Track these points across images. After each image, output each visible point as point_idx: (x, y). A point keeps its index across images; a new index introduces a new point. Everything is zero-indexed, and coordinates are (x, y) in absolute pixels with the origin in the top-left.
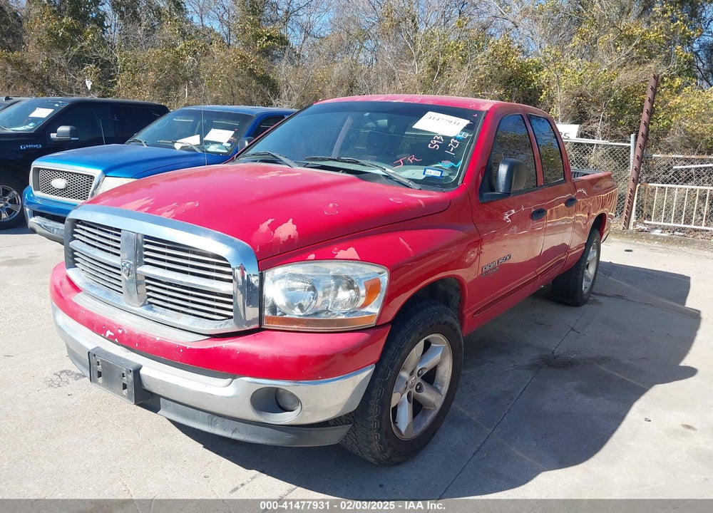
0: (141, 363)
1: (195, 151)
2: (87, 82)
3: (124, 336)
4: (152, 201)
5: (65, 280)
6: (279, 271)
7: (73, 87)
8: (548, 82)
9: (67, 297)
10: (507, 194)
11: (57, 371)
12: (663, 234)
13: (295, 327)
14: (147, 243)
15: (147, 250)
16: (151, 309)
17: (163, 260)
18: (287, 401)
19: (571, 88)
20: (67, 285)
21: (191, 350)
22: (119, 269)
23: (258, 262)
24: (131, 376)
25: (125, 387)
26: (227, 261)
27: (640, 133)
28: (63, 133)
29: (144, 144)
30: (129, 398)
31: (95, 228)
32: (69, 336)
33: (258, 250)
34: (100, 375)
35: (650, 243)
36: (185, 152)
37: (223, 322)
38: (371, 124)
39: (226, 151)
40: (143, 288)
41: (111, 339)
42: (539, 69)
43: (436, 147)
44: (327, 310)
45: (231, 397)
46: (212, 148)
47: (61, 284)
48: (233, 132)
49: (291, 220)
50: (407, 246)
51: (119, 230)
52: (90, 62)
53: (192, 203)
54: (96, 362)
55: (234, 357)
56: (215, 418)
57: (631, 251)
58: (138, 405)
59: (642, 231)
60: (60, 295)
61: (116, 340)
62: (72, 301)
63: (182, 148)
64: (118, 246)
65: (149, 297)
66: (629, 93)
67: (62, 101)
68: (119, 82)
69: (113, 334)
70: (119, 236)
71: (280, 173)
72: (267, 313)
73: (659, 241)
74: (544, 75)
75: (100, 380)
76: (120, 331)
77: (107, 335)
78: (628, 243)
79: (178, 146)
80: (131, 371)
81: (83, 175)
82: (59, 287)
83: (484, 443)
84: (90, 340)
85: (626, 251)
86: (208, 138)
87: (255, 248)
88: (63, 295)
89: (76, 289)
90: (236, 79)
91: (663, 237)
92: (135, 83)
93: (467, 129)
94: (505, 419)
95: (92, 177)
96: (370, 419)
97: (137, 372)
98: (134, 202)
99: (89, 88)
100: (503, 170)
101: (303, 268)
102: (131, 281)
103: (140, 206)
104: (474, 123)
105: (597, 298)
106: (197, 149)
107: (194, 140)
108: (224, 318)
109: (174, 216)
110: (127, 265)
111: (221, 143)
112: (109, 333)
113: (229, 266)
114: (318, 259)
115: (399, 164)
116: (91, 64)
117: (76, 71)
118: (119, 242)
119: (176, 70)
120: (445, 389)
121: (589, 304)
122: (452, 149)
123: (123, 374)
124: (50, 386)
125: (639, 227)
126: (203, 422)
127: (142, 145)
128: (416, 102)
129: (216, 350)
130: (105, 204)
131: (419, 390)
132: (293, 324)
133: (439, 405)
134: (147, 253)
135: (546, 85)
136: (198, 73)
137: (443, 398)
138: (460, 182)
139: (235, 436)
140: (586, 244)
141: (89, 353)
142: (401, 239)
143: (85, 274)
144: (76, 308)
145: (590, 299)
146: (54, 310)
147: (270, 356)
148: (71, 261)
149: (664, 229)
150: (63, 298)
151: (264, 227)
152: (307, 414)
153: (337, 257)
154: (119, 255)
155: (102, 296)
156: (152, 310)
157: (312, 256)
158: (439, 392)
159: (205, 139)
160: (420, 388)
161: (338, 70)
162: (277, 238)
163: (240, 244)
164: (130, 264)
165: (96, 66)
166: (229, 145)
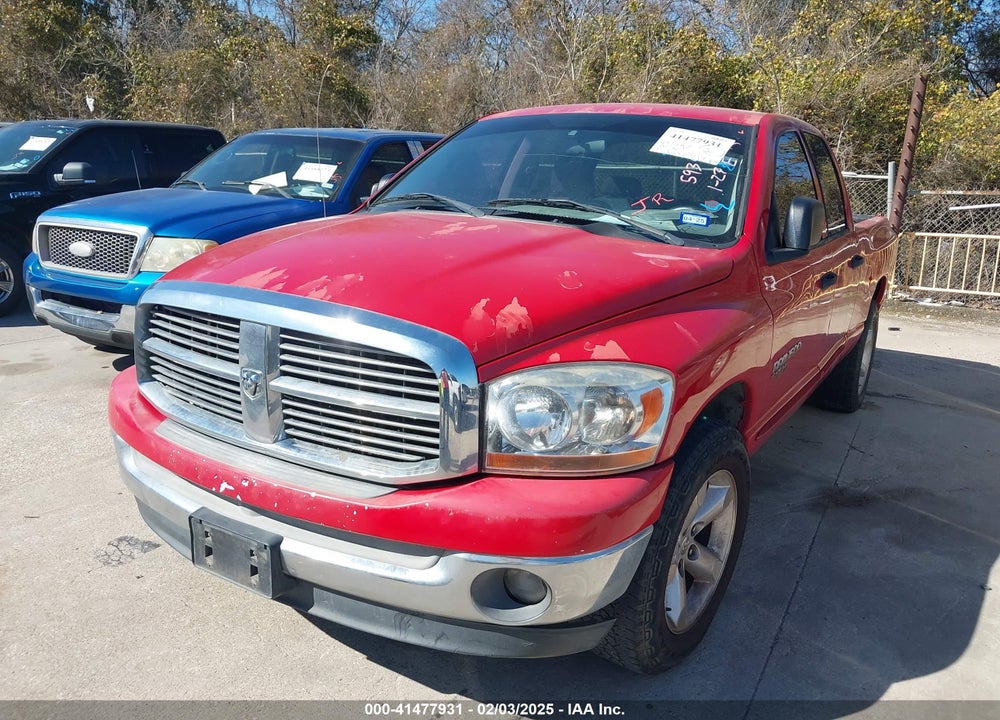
0: (280, 533)
1: (280, 196)
2: (88, 100)
3: (253, 491)
4: (285, 273)
5: (137, 402)
6: (507, 381)
7: (68, 108)
8: (762, 90)
9: (145, 428)
10: (803, 250)
11: (113, 538)
12: (936, 305)
13: (536, 471)
14: (284, 341)
15: (284, 352)
16: (291, 446)
17: (315, 368)
18: (524, 587)
19: (794, 97)
20: (142, 411)
21: (372, 512)
22: (237, 384)
23: (477, 368)
24: (266, 555)
25: (254, 571)
26: (430, 368)
27: (903, 161)
28: (74, 174)
29: (202, 187)
30: (262, 588)
31: (189, 318)
32: (151, 490)
33: (476, 349)
34: (209, 551)
35: (920, 317)
36: (267, 198)
37: (418, 465)
38: (577, 148)
39: (327, 196)
40: (279, 412)
41: (228, 496)
42: (747, 70)
43: (693, 180)
44: (580, 441)
45: (438, 585)
46: (305, 192)
47: (132, 408)
48: (335, 167)
49: (515, 299)
50: (689, 335)
51: (237, 321)
52: (92, 71)
53: (352, 276)
54: (201, 533)
55: (444, 522)
56: (407, 617)
57: (898, 329)
58: (276, 600)
59: (906, 300)
60: (133, 426)
61: (238, 497)
62: (155, 435)
63: (261, 192)
64: (235, 346)
65: (288, 426)
66: (879, 102)
67: (67, 126)
68: (135, 99)
69: (231, 488)
70: (237, 330)
71: (466, 226)
72: (489, 449)
73: (932, 314)
74: (757, 79)
75: (210, 560)
76: (246, 484)
77: (222, 489)
78: (892, 318)
79: (254, 189)
80: (265, 546)
81: (119, 235)
82: (130, 413)
83: (781, 629)
84: (188, 499)
85: (892, 329)
86: (297, 176)
87: (471, 347)
88: (139, 426)
89: (157, 415)
90: (306, 92)
91: (937, 308)
92: (158, 101)
93: (733, 152)
94: (800, 589)
95: (133, 239)
96: (640, 608)
97: (275, 547)
98: (253, 276)
99: (92, 108)
100: (796, 214)
101: (546, 376)
102: (259, 402)
103: (266, 281)
104: (743, 144)
105: (872, 399)
106: (284, 194)
107: (278, 180)
108: (419, 458)
109: (330, 297)
110: (253, 377)
111: (320, 184)
112: (224, 486)
113: (433, 376)
114: (565, 360)
115: (640, 207)
116: (94, 73)
117: (72, 84)
118: (237, 341)
119: (219, 80)
120: (725, 552)
121: (864, 409)
122: (717, 183)
123: (252, 551)
124: (106, 563)
125: (900, 294)
126: (386, 624)
127: (197, 187)
128: (645, 113)
129: (414, 511)
130: (204, 279)
131: (692, 556)
132: (533, 466)
133: (718, 577)
134: (284, 357)
135: (758, 94)
136: (249, 84)
137: (723, 565)
138: (738, 233)
139: (441, 645)
140: (865, 323)
141: (190, 518)
142: (678, 325)
143: (170, 391)
144: (163, 448)
145: (864, 401)
146: (120, 449)
147: (503, 518)
148: (144, 370)
149: (936, 297)
150: (138, 430)
151: (478, 310)
152: (560, 608)
153: (594, 356)
154: (236, 362)
155: (205, 427)
156: (294, 448)
157: (555, 357)
158: (716, 555)
159: (294, 178)
160: (694, 553)
161: (453, 76)
162: (501, 329)
163: (445, 338)
164: (258, 376)
165: (101, 76)
166: (331, 186)
